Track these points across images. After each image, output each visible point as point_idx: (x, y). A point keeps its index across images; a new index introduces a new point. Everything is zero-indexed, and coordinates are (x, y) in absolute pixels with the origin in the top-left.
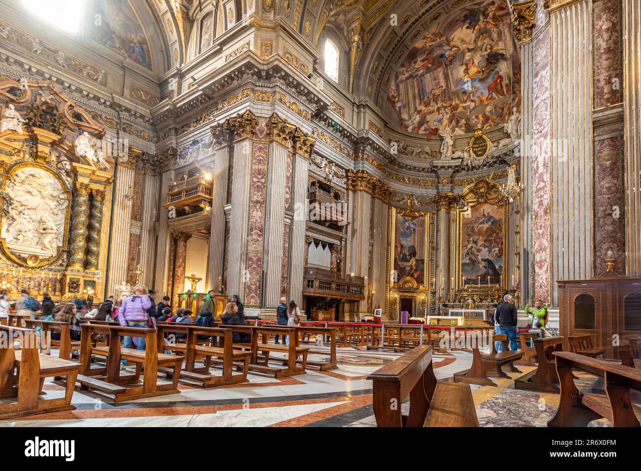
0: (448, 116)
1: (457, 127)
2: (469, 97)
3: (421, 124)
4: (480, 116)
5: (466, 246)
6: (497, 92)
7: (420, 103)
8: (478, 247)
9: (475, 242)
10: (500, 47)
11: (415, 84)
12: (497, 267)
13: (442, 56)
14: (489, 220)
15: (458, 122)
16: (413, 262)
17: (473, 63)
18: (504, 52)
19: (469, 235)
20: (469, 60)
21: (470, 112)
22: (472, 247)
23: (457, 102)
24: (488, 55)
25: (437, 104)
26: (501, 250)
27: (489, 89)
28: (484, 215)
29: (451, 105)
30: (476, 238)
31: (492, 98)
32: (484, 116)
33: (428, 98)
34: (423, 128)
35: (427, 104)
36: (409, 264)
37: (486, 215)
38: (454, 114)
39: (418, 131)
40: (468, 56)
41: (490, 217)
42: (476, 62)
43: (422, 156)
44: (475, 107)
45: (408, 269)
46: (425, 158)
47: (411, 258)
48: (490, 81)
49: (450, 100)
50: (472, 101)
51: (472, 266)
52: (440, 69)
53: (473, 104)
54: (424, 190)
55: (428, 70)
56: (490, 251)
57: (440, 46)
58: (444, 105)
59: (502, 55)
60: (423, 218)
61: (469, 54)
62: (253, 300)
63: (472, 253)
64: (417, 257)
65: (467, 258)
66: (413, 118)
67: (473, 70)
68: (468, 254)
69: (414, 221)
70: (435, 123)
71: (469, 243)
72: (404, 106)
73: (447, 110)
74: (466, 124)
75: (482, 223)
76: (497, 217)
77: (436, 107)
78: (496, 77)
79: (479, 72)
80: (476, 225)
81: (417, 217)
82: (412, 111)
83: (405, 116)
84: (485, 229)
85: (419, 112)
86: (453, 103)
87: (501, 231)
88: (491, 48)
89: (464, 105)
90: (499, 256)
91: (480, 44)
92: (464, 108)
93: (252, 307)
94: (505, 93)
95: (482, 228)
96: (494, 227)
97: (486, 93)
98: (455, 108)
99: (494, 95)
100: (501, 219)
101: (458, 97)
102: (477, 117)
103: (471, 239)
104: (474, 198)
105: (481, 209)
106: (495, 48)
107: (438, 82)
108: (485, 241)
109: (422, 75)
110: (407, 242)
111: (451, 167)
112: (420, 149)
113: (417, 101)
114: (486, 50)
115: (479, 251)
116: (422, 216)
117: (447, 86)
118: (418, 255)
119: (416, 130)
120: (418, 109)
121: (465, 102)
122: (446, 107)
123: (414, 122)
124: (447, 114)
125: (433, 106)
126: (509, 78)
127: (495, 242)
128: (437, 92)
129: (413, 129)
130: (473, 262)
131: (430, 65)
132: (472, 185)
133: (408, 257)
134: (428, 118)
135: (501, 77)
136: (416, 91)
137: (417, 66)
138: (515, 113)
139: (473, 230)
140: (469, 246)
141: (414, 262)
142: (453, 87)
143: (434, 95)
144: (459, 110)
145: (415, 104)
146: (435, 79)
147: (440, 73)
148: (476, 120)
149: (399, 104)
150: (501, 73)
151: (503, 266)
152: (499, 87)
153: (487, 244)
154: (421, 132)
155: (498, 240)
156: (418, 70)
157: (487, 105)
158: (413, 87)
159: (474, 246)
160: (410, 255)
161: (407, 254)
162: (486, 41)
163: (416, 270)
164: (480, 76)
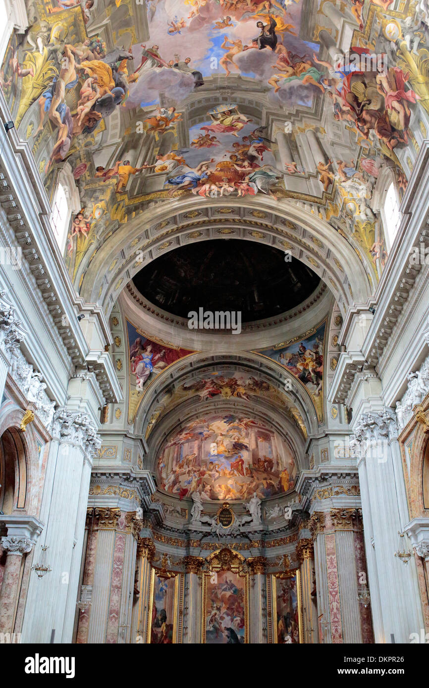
0: (196, 479)
1: (203, 491)
3: (175, 483)
4: (223, 486)
5: (209, 612)
6: (238, 470)
7: (177, 464)
8: (221, 615)
9: (219, 609)
10: (245, 441)
11: (176, 450)
12: (239, 637)
13: (201, 433)
14: (231, 588)
15: (204, 487)
16: (163, 628)
17: (222, 444)
18: (248, 445)
19: (213, 601)
20: (220, 441)
22: (216, 614)
23: (205, 469)
24: (235, 442)
25: (189, 467)
26: (242, 620)
27: (232, 466)
28: (227, 582)
29: (200, 470)
30: (219, 604)
32: (226, 487)
33: (183, 461)
34: (176, 487)
35: (181, 467)
36: (160, 630)
37: (229, 582)
38: (201, 479)
39: (172, 490)
40: (219, 438)
41: (232, 586)
42: (225, 444)
43: (174, 514)
44: (219, 477)
45: (159, 635)
46: (177, 516)
47: (162, 623)
49: (200, 466)
50: (217, 471)
51: (215, 635)
52: (197, 442)
53: (217, 475)
54: (175, 549)
55: (188, 441)
56: (232, 620)
57: (202, 427)
58: (194, 469)
59: (246, 447)
60: (173, 579)
61: (221, 437)
63: (215, 621)
64: (167, 622)
65: (211, 625)
66: (169, 477)
67: (222, 448)
68: (211, 620)
69: (166, 582)
70: (186, 484)
71: (213, 610)
72: (165, 466)
73: (196, 473)
74: (211, 490)
75: (225, 590)
76: (239, 586)
77: (187, 470)
78: (239, 459)
79: (226, 451)
80: (219, 592)
81: (169, 578)
82: (169, 471)
83: (164, 475)
84: (227, 596)
85: (174, 472)
86: (201, 469)
87: (242, 601)
88: (239, 439)
90: (242, 625)
91: (231, 434)
92: (210, 475)
94: (245, 474)
95: (225, 595)
96: (236, 596)
98: (203, 474)
99: (236, 472)
100: (242, 589)
101: (206, 465)
102: (220, 486)
103: (215, 605)
104: (218, 564)
105: (224, 576)
106: (241, 441)
107: (193, 451)
108: (228, 609)
109: (183, 444)
110: (161, 606)
111: (202, 532)
112: (173, 508)
113: (175, 463)
114: (234, 439)
115: (222, 618)
116: (173, 577)
117: (199, 454)
118: (168, 619)
119: (171, 488)
120: (174, 470)
121: (211, 470)
122: (195, 471)
123: (170, 481)
124: (196, 477)
125: (185, 469)
126: (249, 465)
127: (237, 611)
128: (191, 458)
129: (169, 488)
130: (217, 630)
131: (190, 438)
132: (217, 552)
133: (160, 622)
134: (181, 478)
135: (243, 462)
136: (175, 455)
137: (181, 437)
138: (255, 497)
139: (216, 597)
140: (213, 612)
141: (165, 628)
142: (203, 456)
143: (187, 459)
144: (205, 477)
145: (172, 465)
146: (191, 448)
147: (196, 444)
148: (219, 489)
149: (161, 465)
150: (243, 458)
151: (245, 637)
152: (240, 468)
153: (229, 612)
154: (174, 491)
155: (240, 610)
156: (180, 440)
157: (229, 478)
158: (174, 452)
159: (218, 613)
161: (160, 618)
162: (236, 434)
163: (166, 637)
164: (226, 454)
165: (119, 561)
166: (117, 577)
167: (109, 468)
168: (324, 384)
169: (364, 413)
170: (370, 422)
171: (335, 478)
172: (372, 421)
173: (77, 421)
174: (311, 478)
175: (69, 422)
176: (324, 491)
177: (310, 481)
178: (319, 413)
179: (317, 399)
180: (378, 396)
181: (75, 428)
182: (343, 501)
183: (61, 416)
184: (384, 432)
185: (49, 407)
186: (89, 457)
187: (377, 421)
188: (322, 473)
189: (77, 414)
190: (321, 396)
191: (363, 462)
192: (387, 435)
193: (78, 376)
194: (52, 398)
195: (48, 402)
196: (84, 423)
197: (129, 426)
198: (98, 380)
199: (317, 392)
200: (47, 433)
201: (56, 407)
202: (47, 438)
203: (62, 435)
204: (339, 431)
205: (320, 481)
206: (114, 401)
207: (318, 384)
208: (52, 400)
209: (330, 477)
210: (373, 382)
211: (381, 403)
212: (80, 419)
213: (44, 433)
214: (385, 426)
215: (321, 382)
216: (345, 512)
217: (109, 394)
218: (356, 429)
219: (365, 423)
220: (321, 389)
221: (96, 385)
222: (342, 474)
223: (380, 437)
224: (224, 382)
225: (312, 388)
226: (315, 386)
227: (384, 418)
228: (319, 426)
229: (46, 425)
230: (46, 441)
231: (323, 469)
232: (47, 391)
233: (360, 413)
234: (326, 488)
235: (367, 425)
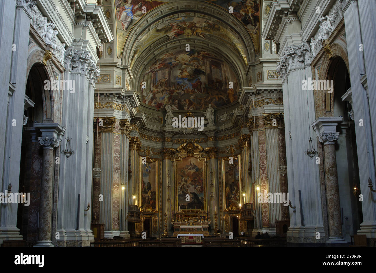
0: (168, 96)
1: (173, 104)
2: (181, 87)
3: (153, 98)
4: (187, 100)
5: (180, 183)
6: (198, 89)
7: (153, 86)
8: (188, 185)
9: (186, 181)
10: (203, 68)
11: (153, 75)
12: (200, 198)
13: (170, 63)
14: (194, 168)
15: (173, 101)
16: (149, 194)
17: (186, 70)
18: (204, 71)
19: (182, 176)
20: (184, 69)
21: (181, 96)
22: (184, 184)
23: (174, 89)
24: (195, 69)
25: (162, 88)
26: (202, 188)
27: (193, 86)
28: (191, 164)
29: (170, 89)
30: (186, 178)
31: (194, 92)
32: (190, 101)
33: (158, 83)
34: (153, 102)
35: (157, 87)
36: (147, 195)
37: (192, 164)
38: (171, 96)
39: (151, 104)
40: (184, 66)
41: (195, 166)
42: (188, 70)
43: (153, 121)
44: (184, 94)
45: (147, 198)
46: (155, 122)
47: (148, 191)
48: (194, 82)
49: (170, 86)
50: (183, 90)
51: (184, 197)
52: (167, 69)
53: (183, 92)
54: (155, 144)
55: (161, 69)
56: (195, 188)
57: (171, 59)
58: (166, 89)
59: (203, 72)
60: (154, 163)
61: (185, 66)
62: (116, 227)
63: (184, 188)
64: (152, 190)
65: (181, 191)
66: (149, 95)
67: (185, 74)
68: (181, 188)
69: (150, 165)
70: (160, 100)
71: (182, 182)
73: (167, 92)
74: (178, 103)
75: (190, 169)
76: (199, 167)
77: (161, 89)
78: (198, 81)
79: (188, 76)
80: (186, 170)
81: (151, 163)
82: (148, 91)
83: (145, 94)
84: (192, 173)
85: (152, 91)
86: (171, 89)
87: (202, 176)
88: (198, 67)
89: (178, 91)
90: (201, 191)
91: (192, 63)
92: (177, 93)
93: (116, 230)
94: (203, 92)
95: (190, 172)
96: (197, 173)
97: (191, 88)
98: (172, 92)
99: (196, 90)
100: (201, 168)
101: (175, 86)
102: (185, 100)
103: (184, 179)
104: (185, 153)
105: (189, 160)
106: (200, 68)
107: (165, 76)
108: (192, 181)
109: (157, 71)
110: (147, 180)
111: (173, 132)
112: (152, 116)
113: (152, 85)
114: (194, 67)
115: (188, 187)
116: (154, 162)
117: (169, 78)
118: (152, 188)
119: (150, 103)
120: (151, 90)
121: (178, 90)
122: (167, 90)
123: (149, 98)
124: (167, 95)
125: (159, 89)
126: (205, 84)
127: (198, 182)
128: (163, 81)
129: (149, 102)
130: (185, 194)
131: (162, 67)
132: (184, 145)
133: (147, 190)
134: (157, 95)
135: (201, 83)
136: (152, 79)
137: (156, 66)
138: (210, 107)
139: (184, 173)
140: (182, 183)
141: (150, 194)
142: (172, 80)
143: (161, 82)
144: (175, 94)
145: (150, 86)
146: (163, 74)
147: (167, 71)
148: (184, 102)
150: (201, 80)
151: (204, 198)
152: (199, 87)
153: (193, 183)
154: (153, 104)
155: (200, 181)
156: (156, 68)
157: (191, 95)
158: (151, 77)
159: (186, 183)
160: (148, 189)
161: (147, 188)
162: (196, 63)
163: (151, 199)
164: (189, 78)
165: (117, 152)
166: (117, 162)
167: (106, 89)
168: (260, 25)
169: (288, 46)
170: (291, 53)
171: (267, 92)
172: (293, 52)
173: (81, 57)
174: (249, 93)
175: (77, 58)
176: (259, 102)
177: (249, 95)
178: (256, 47)
179: (254, 36)
180: (299, 34)
181: (81, 62)
182: (272, 108)
183: (70, 54)
184: (301, 59)
185: (62, 47)
186: (92, 82)
187: (297, 52)
188: (257, 90)
189: (81, 52)
190: (258, 34)
191: (286, 81)
192: (303, 62)
193: (80, 24)
194: (63, 41)
195: (60, 44)
196: (87, 58)
197: (118, 60)
198: (94, 27)
199: (255, 31)
200: (61, 66)
201: (66, 47)
202: (62, 70)
203: (73, 68)
204: (270, 59)
205: (255, 95)
206: (107, 41)
207: (255, 25)
208: (62, 42)
209: (263, 92)
210: (295, 24)
211: (300, 39)
212: (84, 55)
213: (60, 66)
214: (302, 55)
215: (258, 24)
216: (272, 116)
217: (103, 37)
218: (282, 58)
219: (288, 54)
220: (258, 29)
221: (93, 30)
222: (271, 90)
223: (298, 63)
224: (186, 25)
225: (251, 29)
226: (254, 27)
227: (302, 49)
228: (256, 56)
229: (60, 61)
230: (61, 72)
231: (258, 87)
232: (59, 36)
233: (285, 46)
234: (260, 99)
235: (290, 55)
